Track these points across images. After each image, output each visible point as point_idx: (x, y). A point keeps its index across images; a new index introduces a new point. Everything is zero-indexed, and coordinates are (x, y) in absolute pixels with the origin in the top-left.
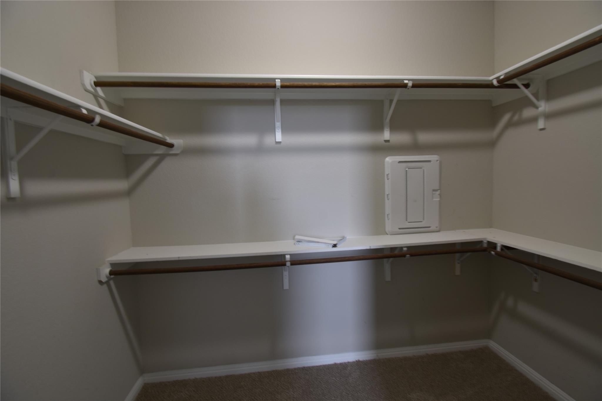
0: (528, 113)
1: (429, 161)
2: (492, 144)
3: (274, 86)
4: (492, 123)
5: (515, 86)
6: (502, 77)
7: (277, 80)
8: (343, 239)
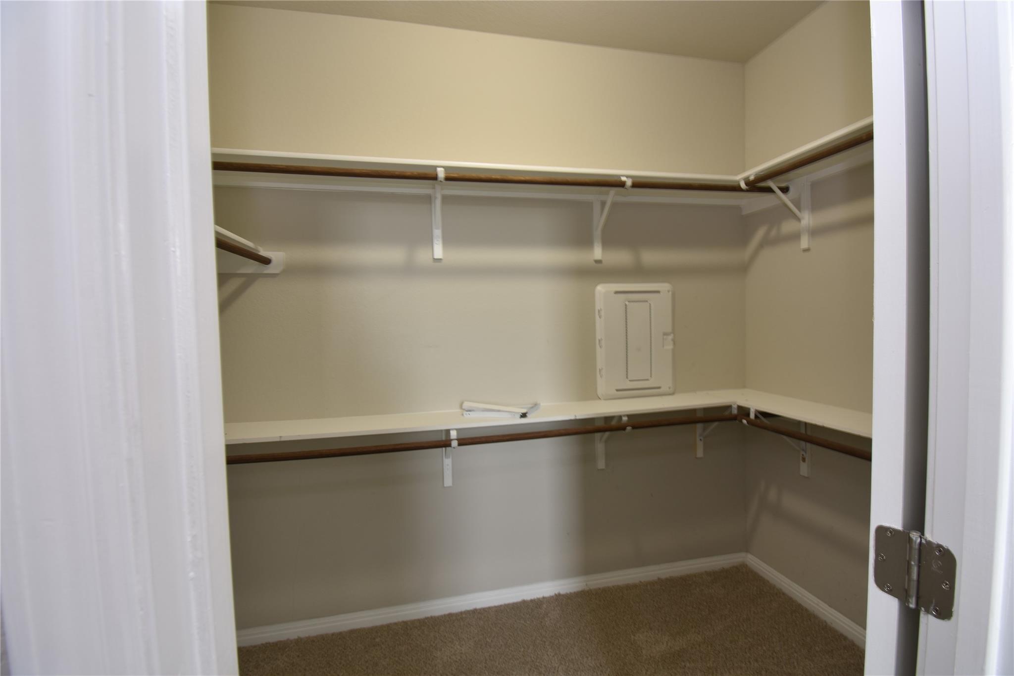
0: (788, 227)
1: (658, 292)
2: (743, 269)
3: (435, 178)
4: (743, 240)
5: (769, 190)
6: (752, 178)
7: (439, 169)
8: (535, 406)
